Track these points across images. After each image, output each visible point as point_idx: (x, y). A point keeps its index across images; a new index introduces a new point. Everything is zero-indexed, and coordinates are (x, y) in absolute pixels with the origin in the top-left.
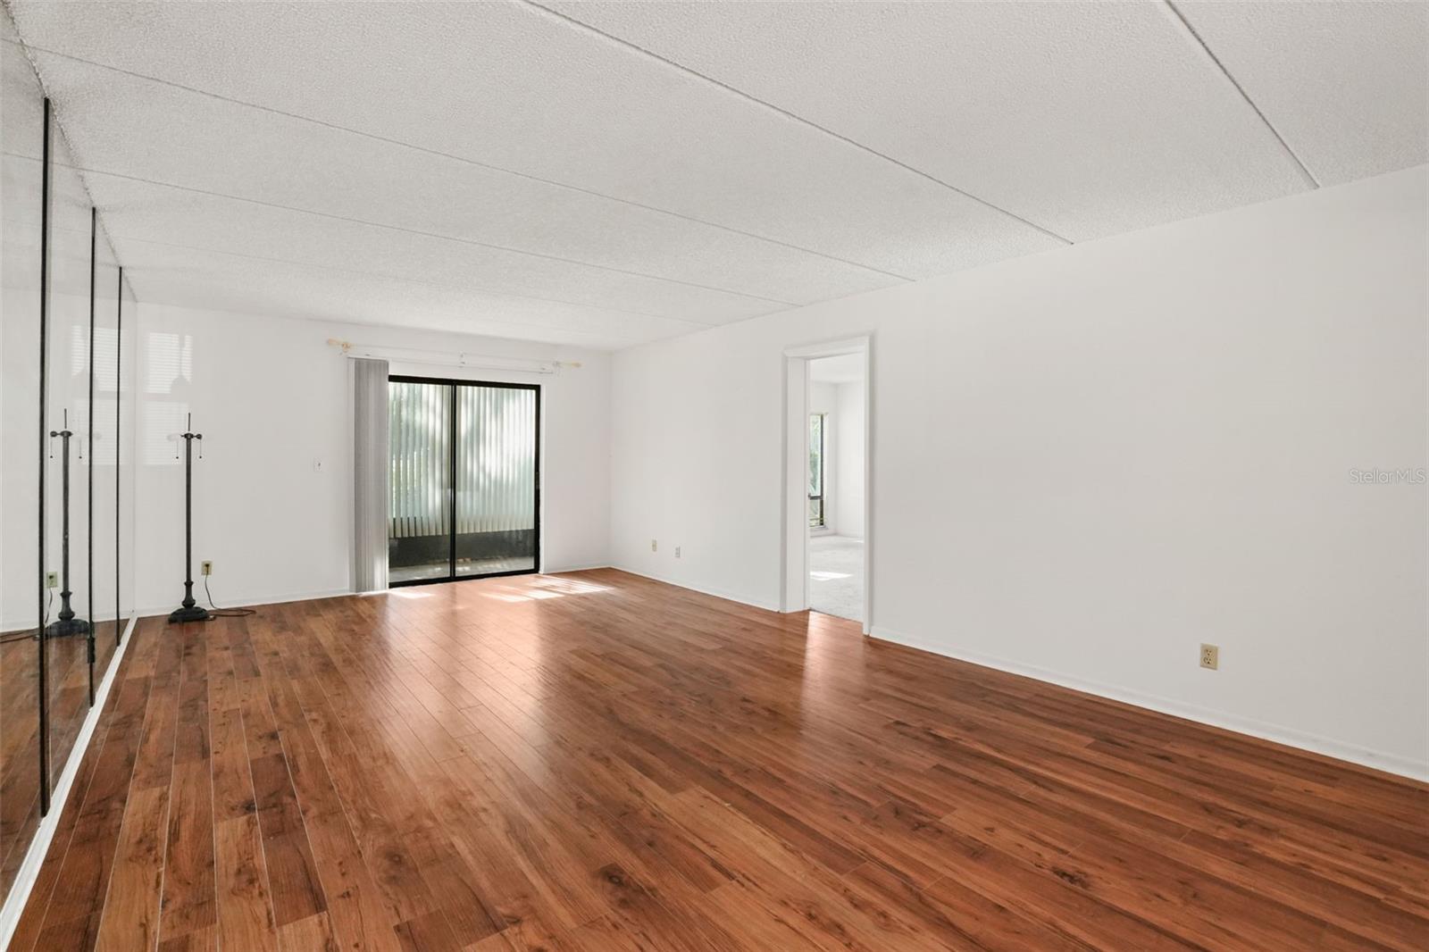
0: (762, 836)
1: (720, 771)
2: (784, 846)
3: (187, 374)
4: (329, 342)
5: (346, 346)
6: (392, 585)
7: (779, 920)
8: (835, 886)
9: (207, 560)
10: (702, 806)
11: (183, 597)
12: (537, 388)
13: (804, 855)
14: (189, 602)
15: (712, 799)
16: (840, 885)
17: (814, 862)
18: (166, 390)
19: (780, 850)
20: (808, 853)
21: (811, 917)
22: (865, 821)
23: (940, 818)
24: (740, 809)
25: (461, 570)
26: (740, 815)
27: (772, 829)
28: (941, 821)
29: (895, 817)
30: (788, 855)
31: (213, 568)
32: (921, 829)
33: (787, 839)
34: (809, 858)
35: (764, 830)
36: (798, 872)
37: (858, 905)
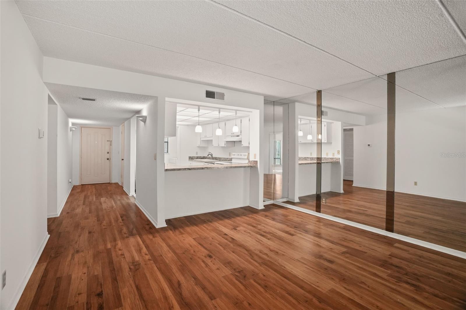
0: (292, 271)
1: (320, 302)
2: (285, 267)
7: (284, 252)
8: (271, 258)
10: (317, 282)
13: (278, 265)
15: (316, 286)
16: (270, 258)
17: (276, 263)
19: (286, 266)
20: (277, 265)
21: (277, 252)
22: (257, 274)
23: (231, 274)
24: (302, 280)
26: (302, 279)
27: (290, 273)
28: (231, 273)
29: (246, 275)
30: (283, 265)
32: (240, 271)
33: (284, 269)
34: (277, 264)
35: (292, 272)
36: (280, 261)
37: (266, 254)
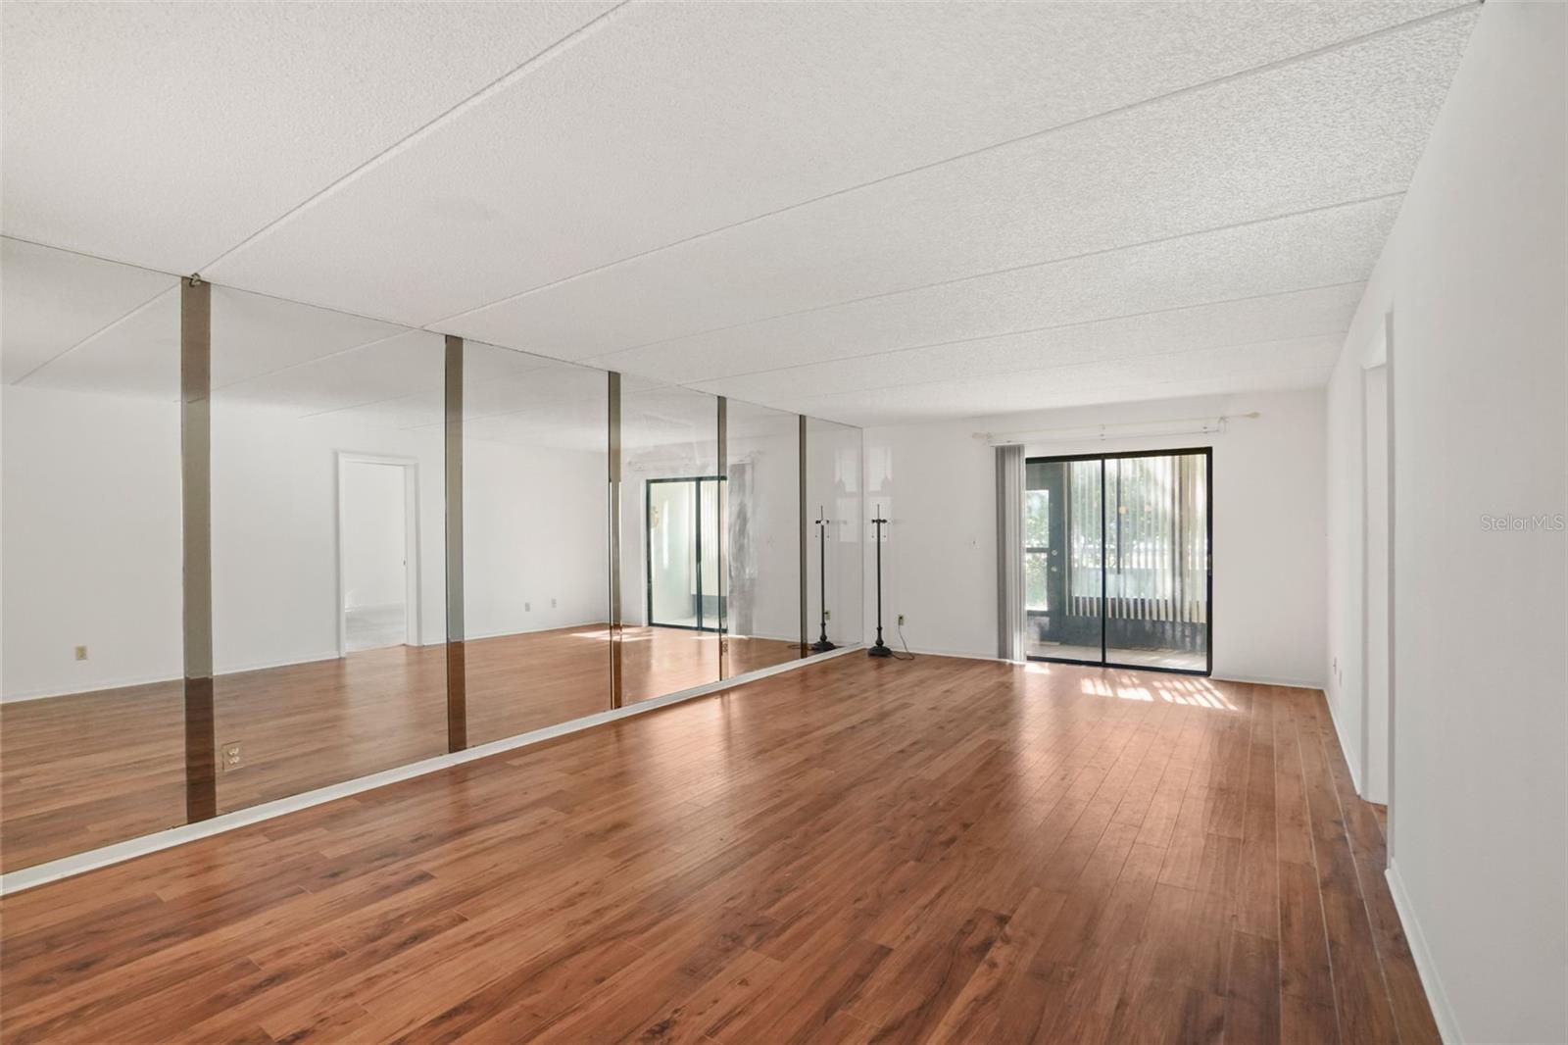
3: (889, 477)
4: (975, 435)
5: (989, 436)
6: (1030, 659)
9: (902, 614)
11: (876, 638)
12: (1208, 451)
14: (880, 642)
18: (879, 488)
25: (1113, 657)
31: (905, 620)
